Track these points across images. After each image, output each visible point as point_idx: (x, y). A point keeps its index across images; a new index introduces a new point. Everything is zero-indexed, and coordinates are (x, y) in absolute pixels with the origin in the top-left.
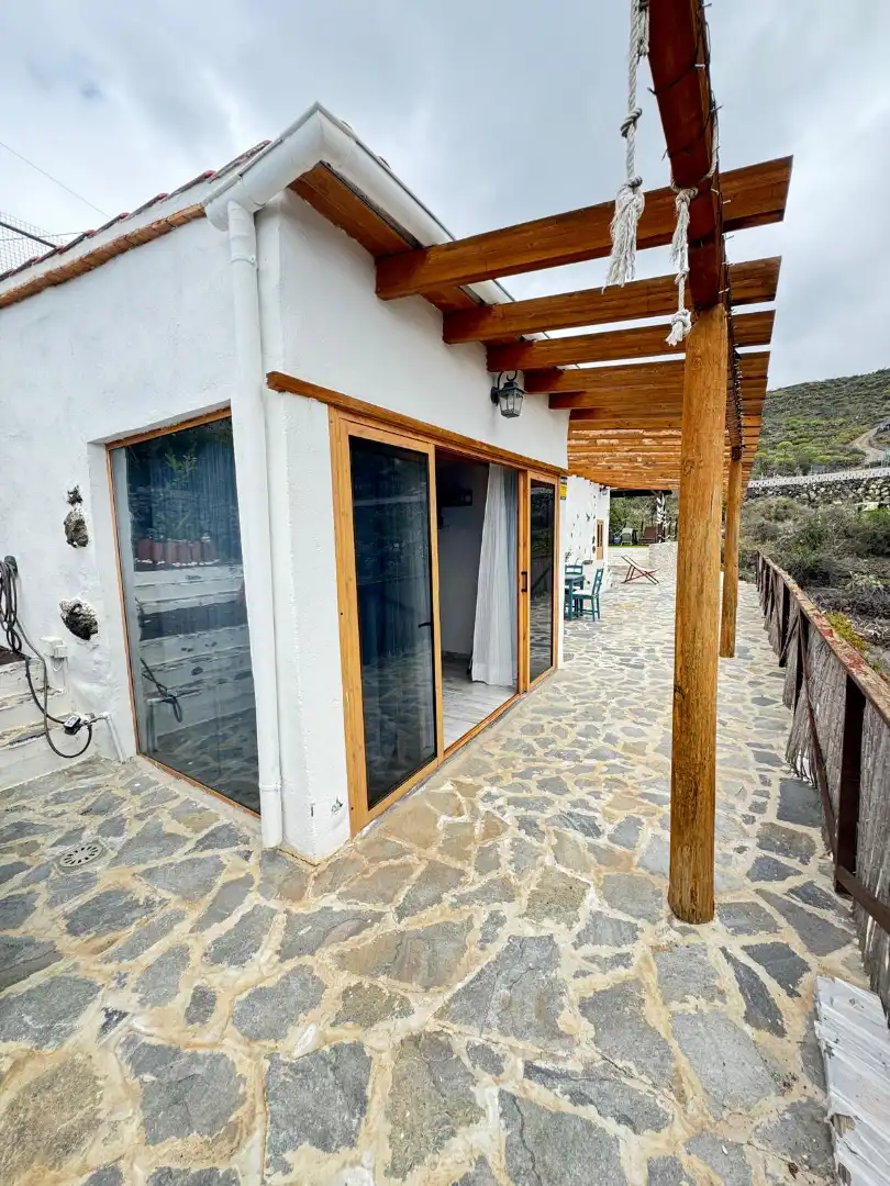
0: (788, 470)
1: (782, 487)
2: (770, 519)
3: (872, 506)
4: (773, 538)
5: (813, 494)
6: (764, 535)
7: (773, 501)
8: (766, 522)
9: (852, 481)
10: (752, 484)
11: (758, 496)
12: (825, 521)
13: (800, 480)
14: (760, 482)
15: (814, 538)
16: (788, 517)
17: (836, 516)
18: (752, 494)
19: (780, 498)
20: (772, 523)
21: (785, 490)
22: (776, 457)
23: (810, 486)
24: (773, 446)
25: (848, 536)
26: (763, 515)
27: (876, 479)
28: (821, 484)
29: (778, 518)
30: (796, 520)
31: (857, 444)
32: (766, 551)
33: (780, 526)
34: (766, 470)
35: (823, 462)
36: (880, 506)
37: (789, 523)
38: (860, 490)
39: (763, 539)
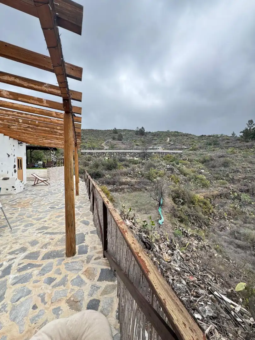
0: (90, 149)
1: (90, 152)
2: (87, 160)
3: (107, 158)
4: (88, 166)
5: (96, 155)
6: (86, 165)
7: (87, 156)
8: (86, 161)
9: (103, 152)
10: (82, 151)
11: (84, 154)
12: (99, 161)
13: (92, 151)
14: (84, 151)
15: (97, 166)
16: (91, 160)
17: (100, 160)
18: (82, 154)
19: (88, 155)
20: (87, 162)
21: (89, 153)
22: (87, 145)
23: (95, 153)
24: (86, 143)
25: (103, 165)
26: (85, 159)
27: (107, 152)
28: (97, 153)
29: (89, 160)
30: (92, 161)
31: (103, 145)
32: (86, 169)
33: (89, 162)
34: (85, 148)
35: (97, 148)
36: (109, 158)
37: (91, 161)
38: (105, 155)
39: (86, 166)
